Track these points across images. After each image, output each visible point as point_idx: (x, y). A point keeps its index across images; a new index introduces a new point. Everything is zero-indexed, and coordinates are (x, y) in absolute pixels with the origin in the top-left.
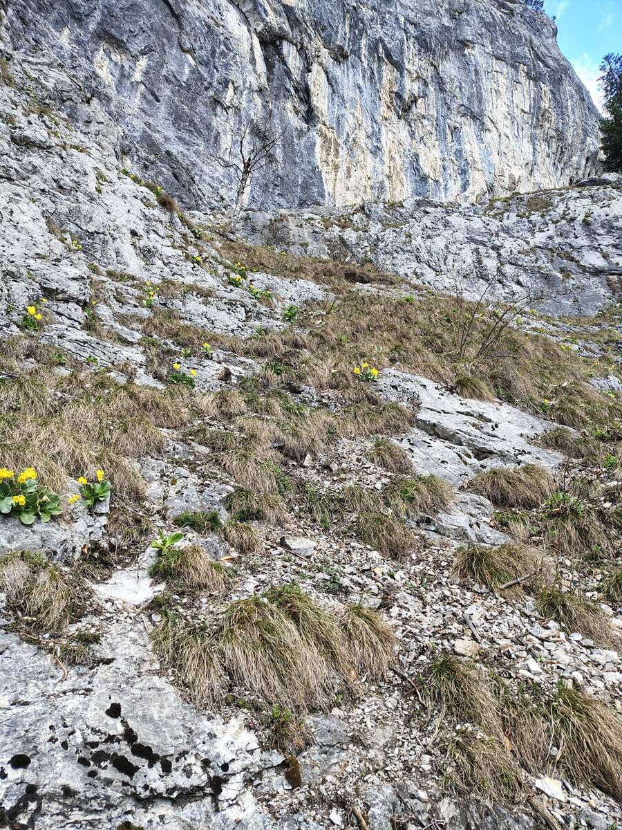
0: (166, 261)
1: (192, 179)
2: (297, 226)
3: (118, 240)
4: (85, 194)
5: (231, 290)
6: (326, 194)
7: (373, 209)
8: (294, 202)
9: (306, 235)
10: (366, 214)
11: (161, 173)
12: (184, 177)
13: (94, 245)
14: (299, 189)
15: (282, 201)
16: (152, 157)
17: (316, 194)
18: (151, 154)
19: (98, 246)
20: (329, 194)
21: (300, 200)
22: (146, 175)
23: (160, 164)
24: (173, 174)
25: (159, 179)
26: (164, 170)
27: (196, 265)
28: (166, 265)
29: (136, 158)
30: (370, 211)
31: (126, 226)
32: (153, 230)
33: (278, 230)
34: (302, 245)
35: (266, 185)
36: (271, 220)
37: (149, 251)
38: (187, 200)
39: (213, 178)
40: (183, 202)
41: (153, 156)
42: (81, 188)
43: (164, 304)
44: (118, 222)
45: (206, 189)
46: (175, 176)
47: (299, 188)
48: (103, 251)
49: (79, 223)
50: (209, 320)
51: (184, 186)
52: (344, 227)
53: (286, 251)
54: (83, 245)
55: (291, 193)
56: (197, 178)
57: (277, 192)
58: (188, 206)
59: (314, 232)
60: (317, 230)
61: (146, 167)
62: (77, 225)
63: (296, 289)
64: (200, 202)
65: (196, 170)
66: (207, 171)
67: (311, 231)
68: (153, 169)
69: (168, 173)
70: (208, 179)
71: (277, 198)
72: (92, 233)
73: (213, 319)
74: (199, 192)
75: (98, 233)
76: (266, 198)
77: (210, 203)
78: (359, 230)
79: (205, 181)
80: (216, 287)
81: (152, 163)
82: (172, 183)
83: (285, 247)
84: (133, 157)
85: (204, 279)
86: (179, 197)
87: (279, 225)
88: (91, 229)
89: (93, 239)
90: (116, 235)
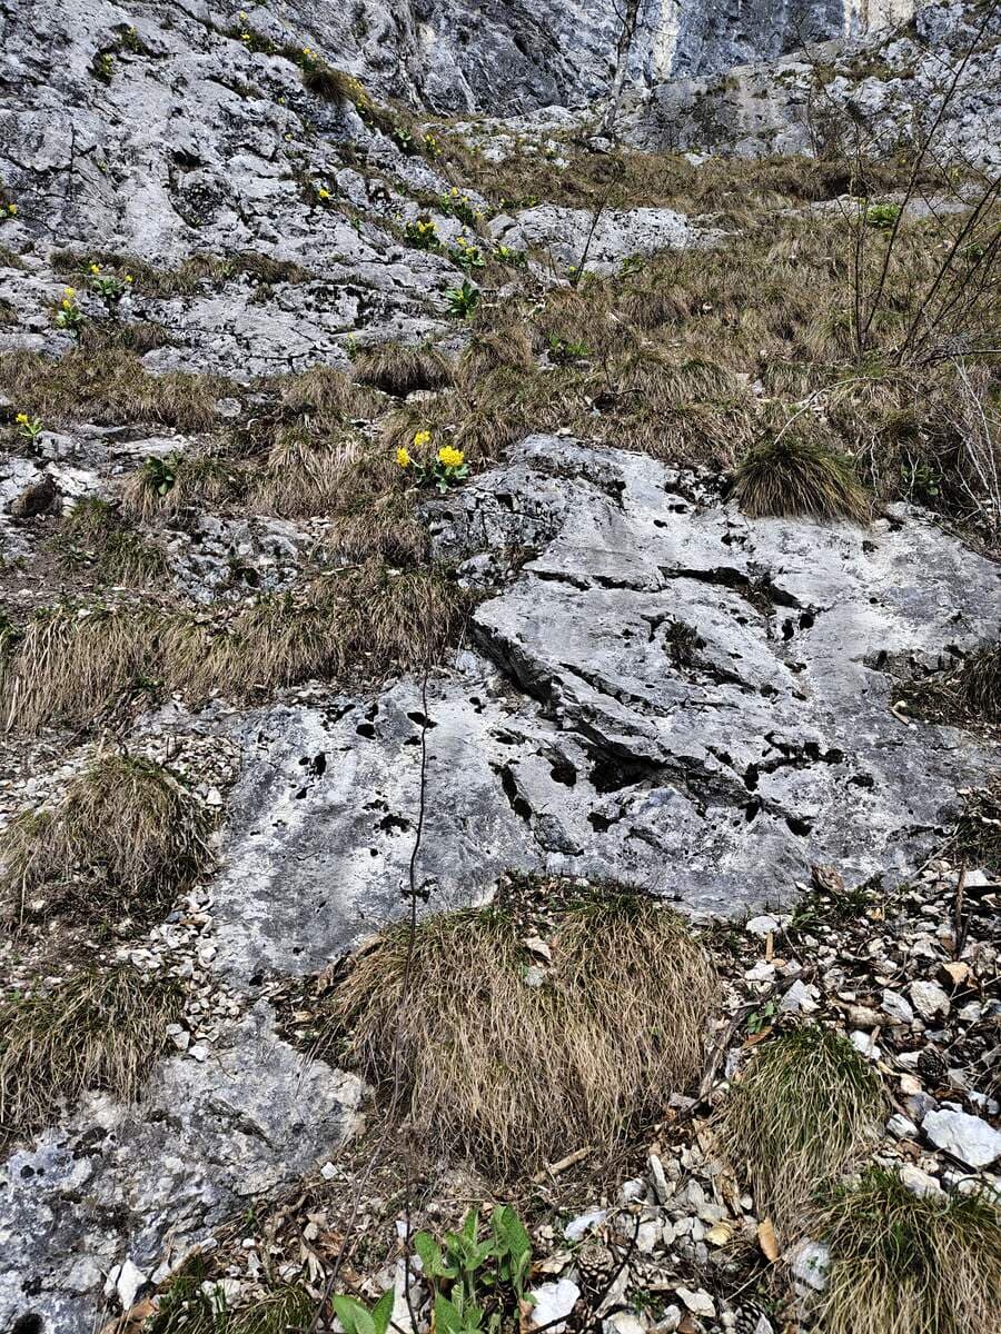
0: (248, 211)
1: (554, 42)
2: (755, 95)
3: (131, 181)
4: (62, 88)
5: (396, 258)
6: (847, 15)
7: (935, 23)
8: (772, 46)
9: (774, 111)
10: (919, 36)
11: (493, 43)
12: (537, 41)
13: (49, 199)
14: (783, 18)
15: (746, 50)
16: (475, 16)
17: (822, 20)
18: (473, 9)
19: (56, 201)
20: (854, 13)
21: (787, 39)
22: (464, 54)
23: (492, 26)
24: (515, 40)
25: (488, 57)
26: (498, 35)
27: (319, 209)
28: (245, 219)
29: (443, 23)
30: (928, 27)
31: (159, 146)
32: (247, 146)
33: (713, 112)
34: (761, 136)
35: (712, 23)
36: (698, 93)
37: (206, 193)
38: (542, 89)
39: (595, 31)
40: (534, 94)
41: (478, 12)
42: (54, 76)
43: (142, 314)
44: (135, 141)
45: (580, 56)
46: (519, 43)
47: (783, 14)
48: (65, 210)
49: (15, 155)
50: (239, 338)
51: (536, 61)
52: (858, 77)
53: (726, 156)
54: (25, 204)
55: (764, 29)
56: (564, 38)
57: (736, 33)
58: (545, 99)
59: (792, 101)
60: (799, 95)
61: (463, 38)
62: (11, 159)
63: (624, 232)
64: (569, 87)
65: (564, 23)
66: (585, 19)
67: (785, 100)
68: (477, 39)
69: (505, 41)
70: (586, 36)
71: (734, 47)
72: (46, 173)
73: (249, 334)
74: (566, 67)
75: (56, 170)
76: (711, 50)
77: (588, 85)
78: (894, 75)
79: (580, 41)
80: (357, 253)
81: (475, 26)
82: (513, 60)
83: (726, 147)
84: (438, 21)
85: (330, 238)
86: (527, 84)
87: (716, 101)
88: (42, 163)
89: (47, 187)
90: (126, 169)
